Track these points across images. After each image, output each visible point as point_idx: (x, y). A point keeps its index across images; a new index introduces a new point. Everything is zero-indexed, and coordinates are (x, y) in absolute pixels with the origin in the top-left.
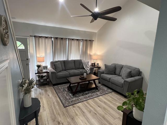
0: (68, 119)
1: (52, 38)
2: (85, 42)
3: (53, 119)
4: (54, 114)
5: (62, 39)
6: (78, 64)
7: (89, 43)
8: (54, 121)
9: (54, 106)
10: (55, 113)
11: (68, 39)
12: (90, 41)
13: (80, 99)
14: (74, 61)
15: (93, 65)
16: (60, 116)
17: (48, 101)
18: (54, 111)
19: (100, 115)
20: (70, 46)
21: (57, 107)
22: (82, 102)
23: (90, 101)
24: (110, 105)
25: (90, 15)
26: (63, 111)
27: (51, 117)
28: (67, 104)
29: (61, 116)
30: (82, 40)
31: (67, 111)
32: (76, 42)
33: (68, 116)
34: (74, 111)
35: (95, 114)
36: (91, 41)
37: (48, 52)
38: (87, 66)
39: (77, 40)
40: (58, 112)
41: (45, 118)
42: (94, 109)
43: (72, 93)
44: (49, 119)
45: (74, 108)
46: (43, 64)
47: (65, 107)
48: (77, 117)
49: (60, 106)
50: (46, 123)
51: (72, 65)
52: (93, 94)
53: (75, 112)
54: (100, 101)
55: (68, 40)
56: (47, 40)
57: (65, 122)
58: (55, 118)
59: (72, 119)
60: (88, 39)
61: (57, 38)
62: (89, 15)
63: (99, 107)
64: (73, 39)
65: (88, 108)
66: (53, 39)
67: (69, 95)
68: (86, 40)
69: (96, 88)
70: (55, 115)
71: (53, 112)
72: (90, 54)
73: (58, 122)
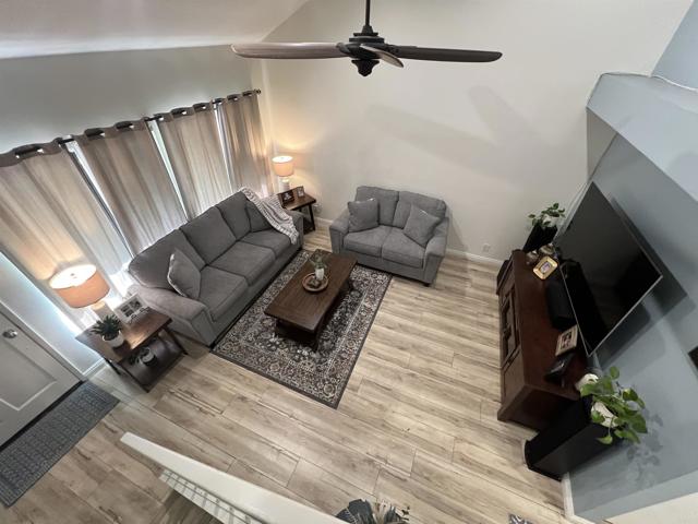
0: (375, 435)
2: (231, 110)
3: (346, 466)
4: (331, 449)
5: (123, 127)
7: (245, 105)
8: (354, 466)
9: (304, 424)
10: (332, 443)
11: (157, 118)
13: (341, 352)
14: (221, 211)
15: (288, 198)
16: (351, 442)
18: (324, 439)
19: (421, 371)
20: (178, 148)
22: (356, 358)
23: (372, 344)
26: (344, 424)
28: (331, 395)
29: (354, 439)
30: (217, 102)
31: (347, 411)
33: (368, 428)
34: (366, 403)
35: (413, 375)
36: (250, 95)
39: (198, 107)
41: (325, 479)
42: (400, 363)
44: (338, 471)
45: (359, 393)
47: (335, 406)
48: (389, 414)
50: (343, 486)
52: (356, 314)
53: (372, 403)
54: (389, 328)
55: (158, 123)
57: (378, 447)
58: (348, 456)
59: (383, 426)
60: (238, 91)
63: (402, 349)
64: (178, 113)
65: (386, 368)
66: (74, 147)
68: (232, 98)
70: (338, 451)
71: (325, 445)
73: (365, 461)
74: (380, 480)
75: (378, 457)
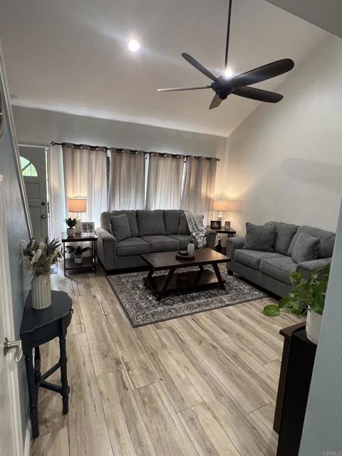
0: (140, 354)
1: (106, 149)
2: (194, 163)
3: (102, 353)
4: (105, 340)
5: (133, 152)
6: (174, 222)
7: (205, 165)
8: (106, 356)
9: (107, 322)
10: (109, 339)
11: (150, 153)
12: (208, 162)
13: (174, 309)
14: (164, 214)
15: (216, 226)
16: (120, 346)
17: (92, 311)
18: (108, 334)
19: (226, 350)
20: (155, 171)
21: (115, 325)
22: (180, 316)
23: (202, 317)
24: (254, 328)
25: (209, 87)
26: (129, 336)
27: (99, 348)
28: (139, 320)
29: (124, 346)
30: (187, 157)
31: (140, 337)
32: (171, 163)
33: (141, 348)
34: (156, 337)
35: (214, 347)
36: (212, 161)
37: (96, 186)
38: (197, 227)
39: (174, 156)
40: (118, 338)
41: (83, 349)
42: (212, 336)
43: (154, 295)
44: (94, 352)
45: (158, 331)
46: (83, 218)
47: (135, 327)
48: (165, 352)
49: (123, 323)
50: (87, 359)
51: (160, 225)
52: (209, 300)
53: (161, 340)
54: (229, 317)
55: (150, 155)
56: (93, 154)
57: (134, 360)
58: (109, 349)
59: (152, 354)
60: (204, 155)
61: (119, 151)
62: (205, 86)
63: (225, 331)
64: (162, 155)
65: (196, 331)
66: (109, 153)
67: (147, 298)
68: (198, 158)
69: (221, 286)
70: (108, 344)
71: (105, 336)
72: (206, 197)
73: (116, 359)
74: (111, 375)
75: (126, 364)
